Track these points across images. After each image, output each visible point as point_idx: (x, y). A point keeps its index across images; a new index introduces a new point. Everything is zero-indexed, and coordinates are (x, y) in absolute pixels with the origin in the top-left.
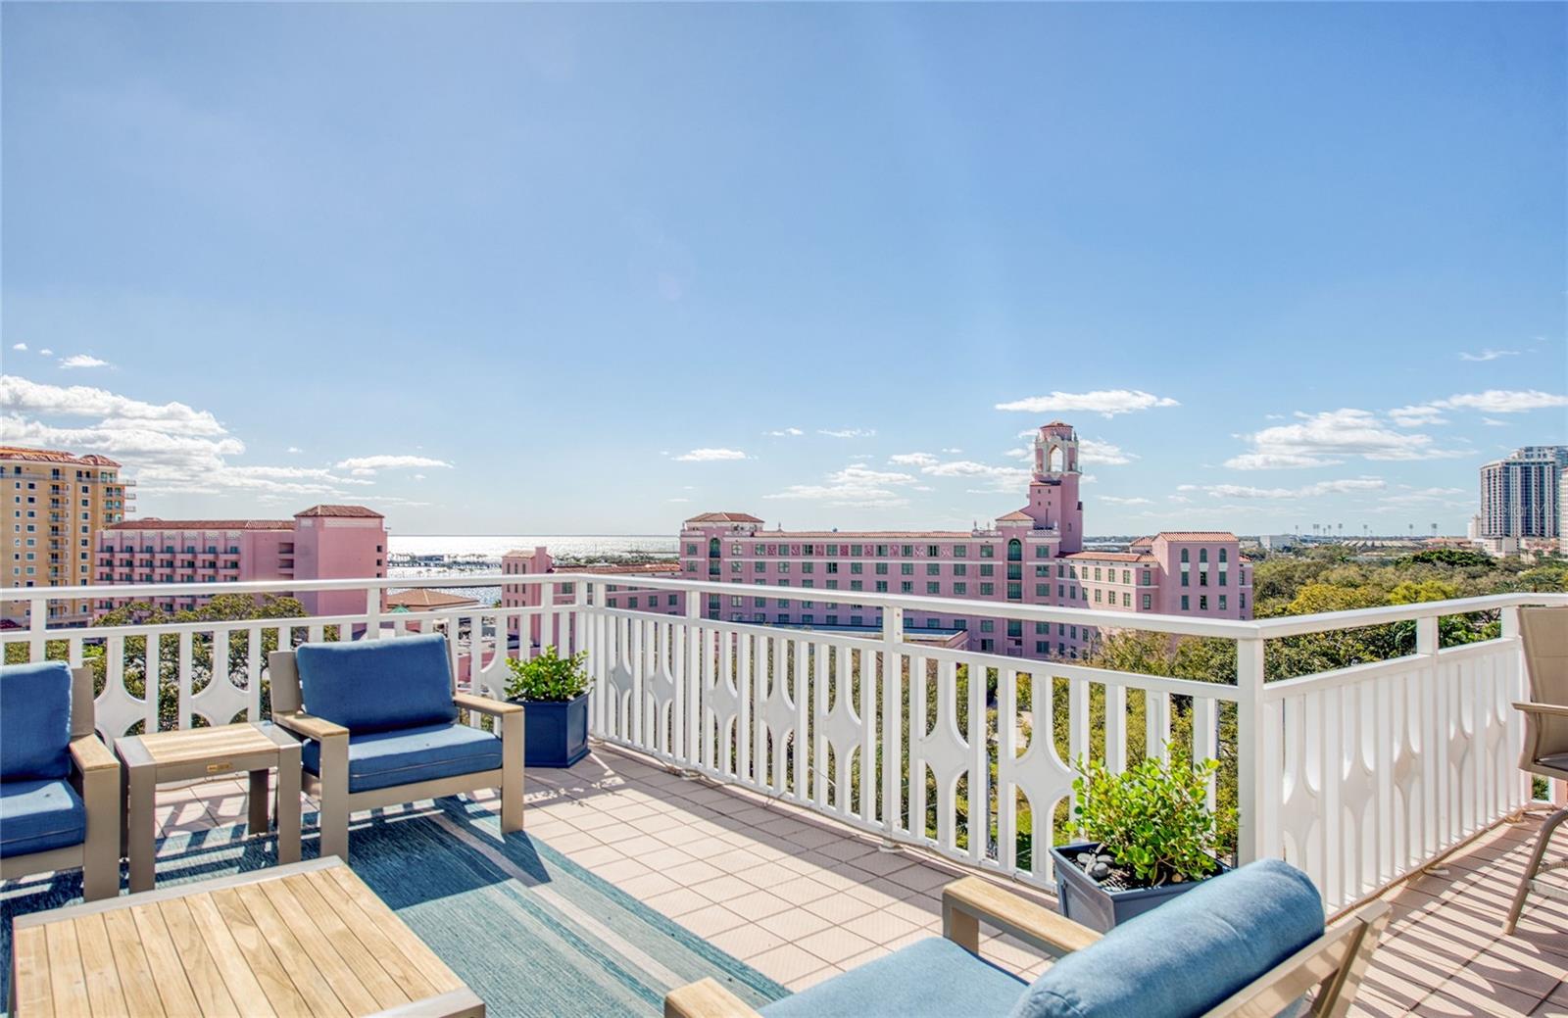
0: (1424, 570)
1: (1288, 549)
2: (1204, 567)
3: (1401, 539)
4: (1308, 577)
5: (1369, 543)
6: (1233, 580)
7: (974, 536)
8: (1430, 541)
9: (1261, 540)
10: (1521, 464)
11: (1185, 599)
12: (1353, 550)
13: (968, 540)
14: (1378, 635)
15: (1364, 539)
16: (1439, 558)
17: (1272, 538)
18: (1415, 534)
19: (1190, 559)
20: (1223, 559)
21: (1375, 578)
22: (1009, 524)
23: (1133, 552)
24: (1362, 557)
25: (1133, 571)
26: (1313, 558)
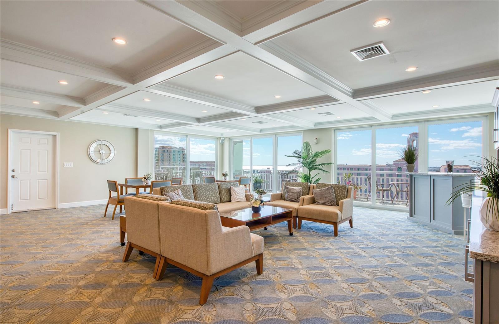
7: (386, 166)
13: (385, 167)
22: (398, 162)
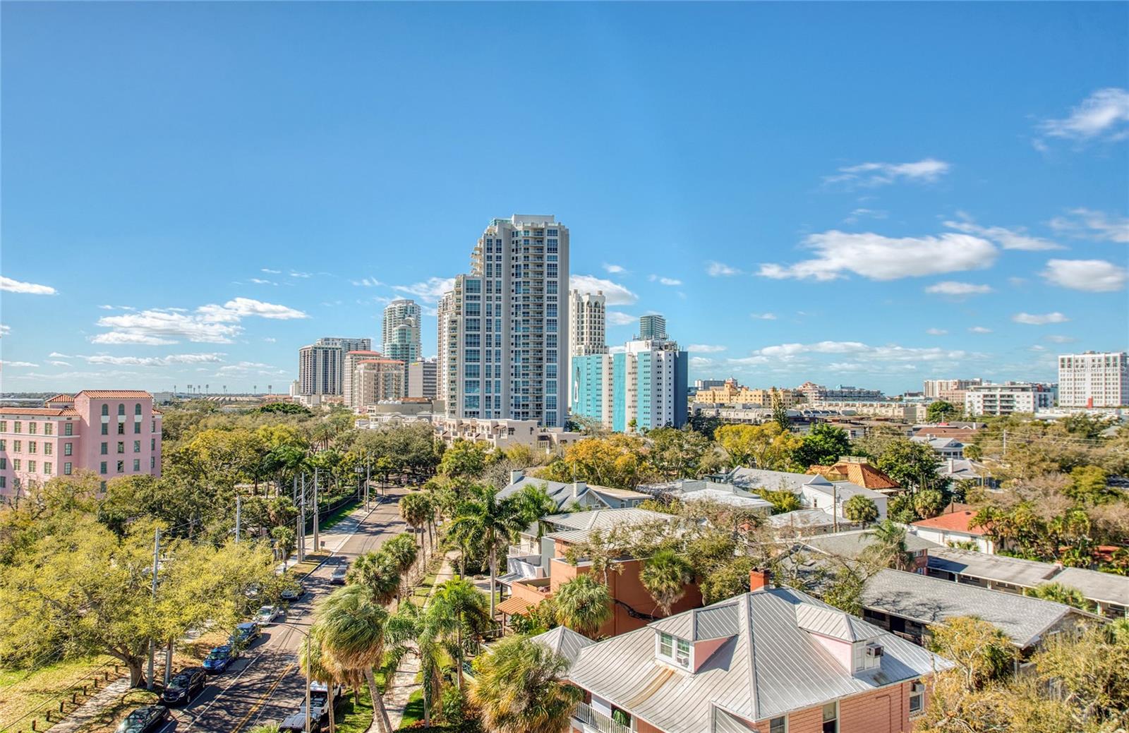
0: (271, 417)
1: (169, 403)
2: (122, 419)
3: (247, 395)
5: (227, 399)
6: (146, 428)
8: (267, 397)
10: (322, 348)
11: (104, 445)
12: (217, 403)
15: (222, 395)
16: (278, 409)
18: (256, 392)
19: (109, 413)
20: (138, 412)
21: (240, 424)
24: (227, 408)
25: (55, 424)
26: (191, 410)
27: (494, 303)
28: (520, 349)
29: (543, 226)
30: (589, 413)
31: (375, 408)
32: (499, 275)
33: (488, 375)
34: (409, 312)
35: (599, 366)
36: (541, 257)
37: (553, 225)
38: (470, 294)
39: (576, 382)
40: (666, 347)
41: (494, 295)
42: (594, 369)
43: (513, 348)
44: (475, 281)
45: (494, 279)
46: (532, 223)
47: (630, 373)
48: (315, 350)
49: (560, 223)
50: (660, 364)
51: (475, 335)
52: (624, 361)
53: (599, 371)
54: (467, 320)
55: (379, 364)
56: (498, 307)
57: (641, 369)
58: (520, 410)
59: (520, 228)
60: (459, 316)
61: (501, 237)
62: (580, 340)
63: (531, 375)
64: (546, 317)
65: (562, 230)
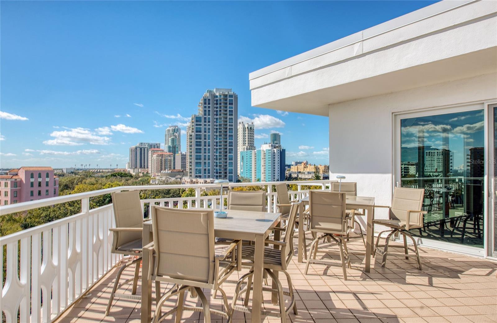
0: (114, 178)
1: (72, 173)
2: (40, 180)
3: (108, 169)
4: (79, 182)
5: (99, 171)
6: (51, 184)
8: (116, 170)
9: (63, 170)
10: (140, 147)
11: (32, 192)
12: (93, 173)
14: (100, 200)
15: (97, 169)
16: (118, 175)
17: (67, 169)
18: (112, 168)
19: (34, 177)
20: (47, 176)
21: (100, 182)
23: (10, 174)
24: (96, 175)
25: (9, 182)
26: (81, 176)
27: (207, 127)
28: (218, 148)
29: (227, 93)
30: (247, 176)
31: (159, 174)
32: (209, 115)
33: (205, 159)
34: (176, 131)
35: (251, 155)
36: (226, 107)
37: (231, 93)
38: (197, 123)
39: (242, 163)
40: (277, 147)
41: (207, 124)
42: (249, 156)
43: (215, 147)
44: (199, 117)
45: (207, 117)
46: (223, 92)
47: (263, 159)
48: (136, 148)
49: (234, 93)
50: (274, 154)
51: (199, 142)
52: (261, 153)
53: (251, 157)
54: (196, 135)
55: (162, 155)
56: (209, 129)
57: (267, 157)
58: (218, 175)
59: (217, 94)
60: (193, 133)
61: (210, 98)
62: (244, 144)
63: (222, 159)
64: (228, 134)
65: (235, 95)
